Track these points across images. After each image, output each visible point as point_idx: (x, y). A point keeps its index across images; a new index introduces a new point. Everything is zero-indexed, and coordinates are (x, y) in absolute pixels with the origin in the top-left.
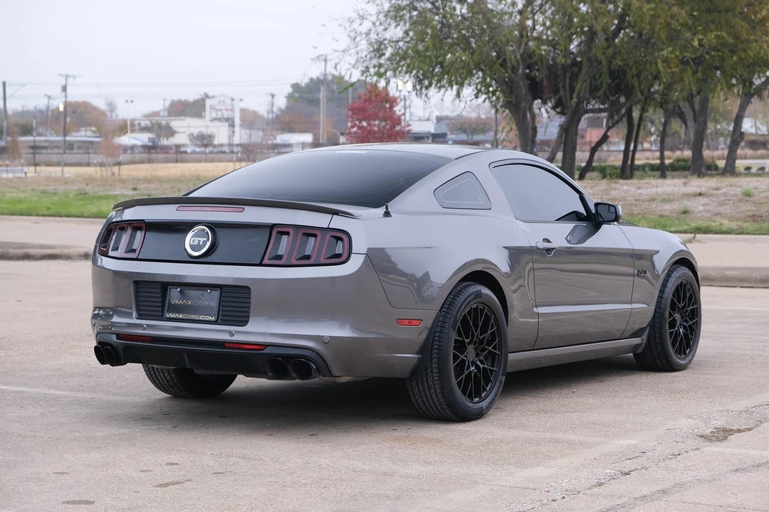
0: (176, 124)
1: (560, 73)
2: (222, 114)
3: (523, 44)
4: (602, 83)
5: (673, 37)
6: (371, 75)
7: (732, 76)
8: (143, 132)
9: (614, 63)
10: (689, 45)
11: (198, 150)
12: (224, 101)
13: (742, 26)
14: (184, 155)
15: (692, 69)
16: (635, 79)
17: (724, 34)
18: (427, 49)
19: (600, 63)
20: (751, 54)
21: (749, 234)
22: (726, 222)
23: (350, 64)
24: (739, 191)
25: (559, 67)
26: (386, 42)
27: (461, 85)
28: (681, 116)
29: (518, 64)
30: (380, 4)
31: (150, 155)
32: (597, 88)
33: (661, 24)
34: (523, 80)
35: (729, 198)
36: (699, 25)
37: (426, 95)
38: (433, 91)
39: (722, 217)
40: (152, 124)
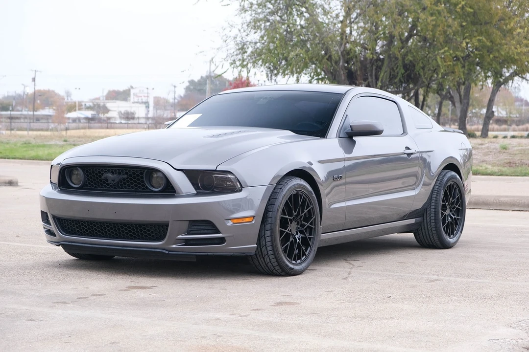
0: (110, 105)
1: (368, 66)
2: (142, 99)
3: (343, 44)
4: (398, 73)
5: (448, 41)
6: (237, 66)
7: (489, 70)
8: (88, 110)
9: (407, 59)
10: (459, 46)
11: (123, 121)
12: (143, 91)
13: (496, 34)
14: (113, 125)
15: (461, 63)
16: (422, 70)
17: (484, 39)
18: (275, 48)
19: (397, 59)
20: (503, 53)
22: (489, 167)
23: (222, 59)
24: (498, 146)
25: (368, 61)
26: (248, 43)
27: (300, 73)
28: (451, 98)
29: (340, 58)
30: (244, 17)
31: (90, 124)
32: (395, 77)
33: (440, 31)
34: (342, 70)
35: (491, 150)
36: (467, 33)
37: (275, 80)
38: (280, 77)
39: (486, 163)
40: (94, 105)
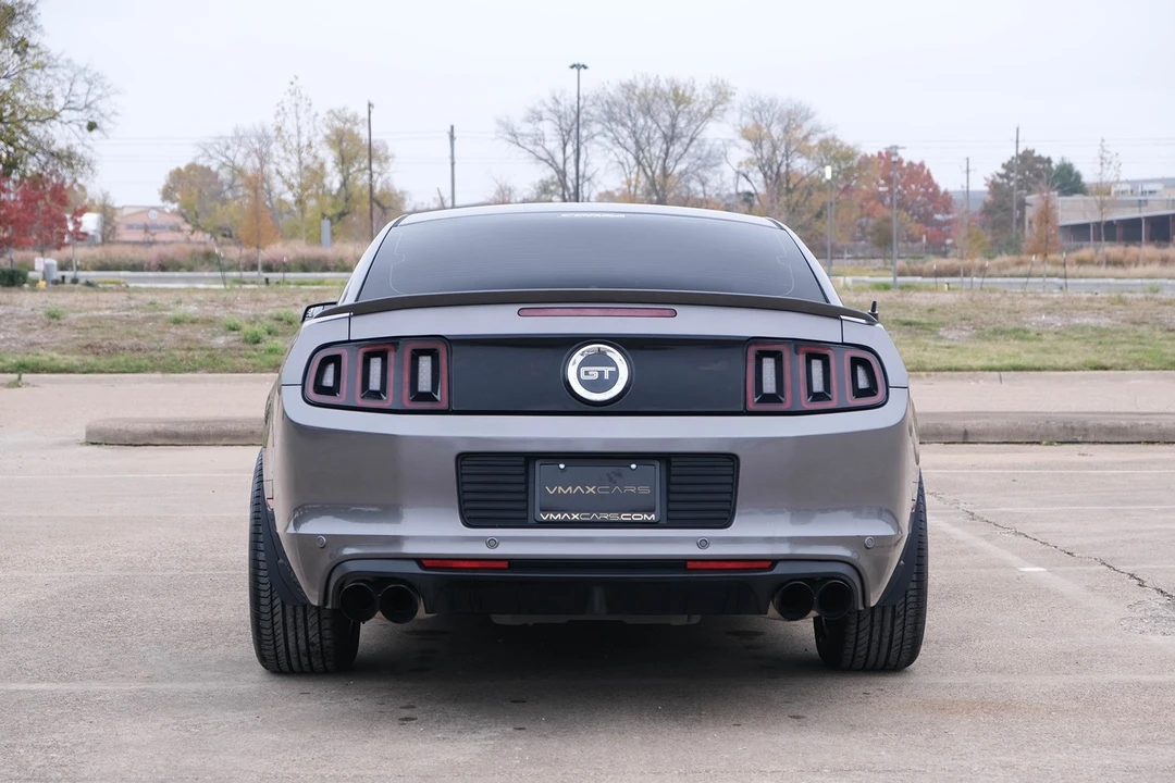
21: (102, 372)
22: (56, 355)
35: (27, 321)
39: (46, 348)
